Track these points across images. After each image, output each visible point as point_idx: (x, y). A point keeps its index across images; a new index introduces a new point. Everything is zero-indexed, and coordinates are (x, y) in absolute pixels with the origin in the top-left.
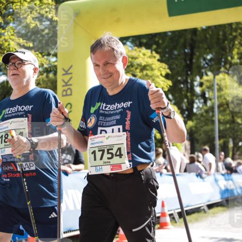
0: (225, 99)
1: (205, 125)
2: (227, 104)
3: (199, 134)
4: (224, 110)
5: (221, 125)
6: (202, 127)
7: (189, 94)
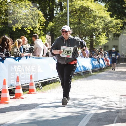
0: (75, 7)
1: (61, 25)
2: (76, 11)
3: (56, 31)
4: (74, 15)
5: (71, 25)
6: (59, 26)
7: (50, 4)
